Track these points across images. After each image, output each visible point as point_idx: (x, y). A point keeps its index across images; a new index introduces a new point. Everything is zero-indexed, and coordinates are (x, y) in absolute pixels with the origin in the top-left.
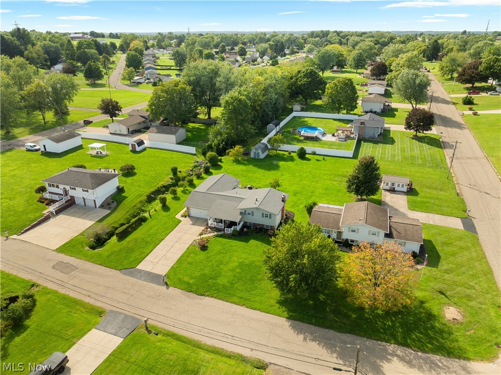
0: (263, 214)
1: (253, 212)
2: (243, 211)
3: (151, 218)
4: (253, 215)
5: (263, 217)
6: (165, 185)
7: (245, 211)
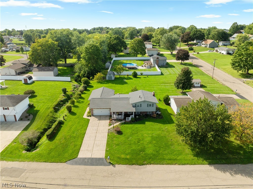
1: (141, 105)
2: (134, 105)
3: (66, 121)
5: (148, 106)
6: (62, 100)
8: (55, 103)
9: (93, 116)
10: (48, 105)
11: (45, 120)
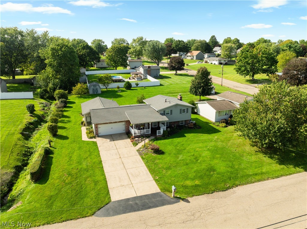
0: (181, 110)
1: (171, 111)
2: (163, 112)
3: (56, 148)
4: (171, 113)
5: (181, 113)
6: (30, 122)
7: (164, 111)
8: (22, 126)
9: (98, 136)
10: (9, 129)
11: (12, 152)
